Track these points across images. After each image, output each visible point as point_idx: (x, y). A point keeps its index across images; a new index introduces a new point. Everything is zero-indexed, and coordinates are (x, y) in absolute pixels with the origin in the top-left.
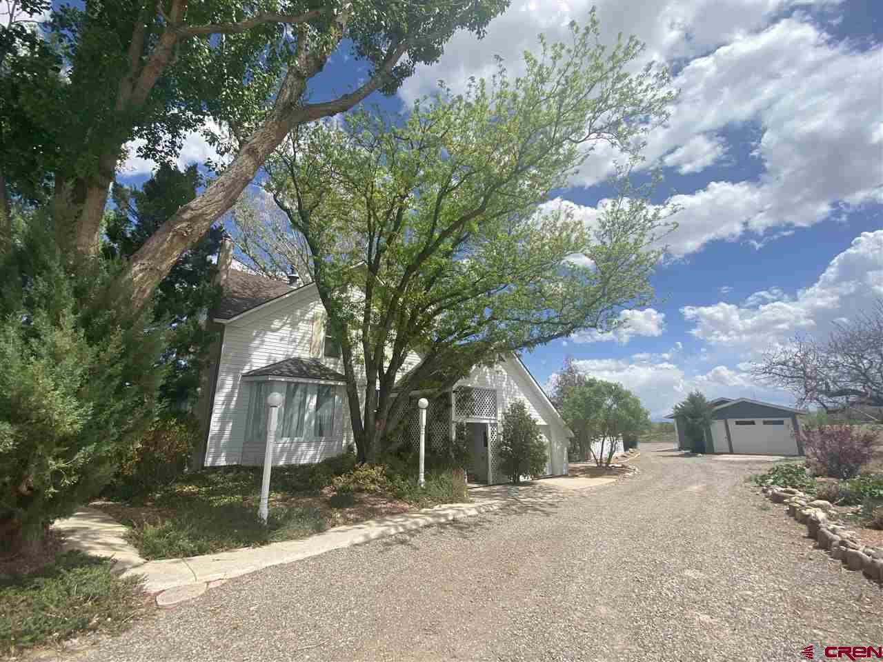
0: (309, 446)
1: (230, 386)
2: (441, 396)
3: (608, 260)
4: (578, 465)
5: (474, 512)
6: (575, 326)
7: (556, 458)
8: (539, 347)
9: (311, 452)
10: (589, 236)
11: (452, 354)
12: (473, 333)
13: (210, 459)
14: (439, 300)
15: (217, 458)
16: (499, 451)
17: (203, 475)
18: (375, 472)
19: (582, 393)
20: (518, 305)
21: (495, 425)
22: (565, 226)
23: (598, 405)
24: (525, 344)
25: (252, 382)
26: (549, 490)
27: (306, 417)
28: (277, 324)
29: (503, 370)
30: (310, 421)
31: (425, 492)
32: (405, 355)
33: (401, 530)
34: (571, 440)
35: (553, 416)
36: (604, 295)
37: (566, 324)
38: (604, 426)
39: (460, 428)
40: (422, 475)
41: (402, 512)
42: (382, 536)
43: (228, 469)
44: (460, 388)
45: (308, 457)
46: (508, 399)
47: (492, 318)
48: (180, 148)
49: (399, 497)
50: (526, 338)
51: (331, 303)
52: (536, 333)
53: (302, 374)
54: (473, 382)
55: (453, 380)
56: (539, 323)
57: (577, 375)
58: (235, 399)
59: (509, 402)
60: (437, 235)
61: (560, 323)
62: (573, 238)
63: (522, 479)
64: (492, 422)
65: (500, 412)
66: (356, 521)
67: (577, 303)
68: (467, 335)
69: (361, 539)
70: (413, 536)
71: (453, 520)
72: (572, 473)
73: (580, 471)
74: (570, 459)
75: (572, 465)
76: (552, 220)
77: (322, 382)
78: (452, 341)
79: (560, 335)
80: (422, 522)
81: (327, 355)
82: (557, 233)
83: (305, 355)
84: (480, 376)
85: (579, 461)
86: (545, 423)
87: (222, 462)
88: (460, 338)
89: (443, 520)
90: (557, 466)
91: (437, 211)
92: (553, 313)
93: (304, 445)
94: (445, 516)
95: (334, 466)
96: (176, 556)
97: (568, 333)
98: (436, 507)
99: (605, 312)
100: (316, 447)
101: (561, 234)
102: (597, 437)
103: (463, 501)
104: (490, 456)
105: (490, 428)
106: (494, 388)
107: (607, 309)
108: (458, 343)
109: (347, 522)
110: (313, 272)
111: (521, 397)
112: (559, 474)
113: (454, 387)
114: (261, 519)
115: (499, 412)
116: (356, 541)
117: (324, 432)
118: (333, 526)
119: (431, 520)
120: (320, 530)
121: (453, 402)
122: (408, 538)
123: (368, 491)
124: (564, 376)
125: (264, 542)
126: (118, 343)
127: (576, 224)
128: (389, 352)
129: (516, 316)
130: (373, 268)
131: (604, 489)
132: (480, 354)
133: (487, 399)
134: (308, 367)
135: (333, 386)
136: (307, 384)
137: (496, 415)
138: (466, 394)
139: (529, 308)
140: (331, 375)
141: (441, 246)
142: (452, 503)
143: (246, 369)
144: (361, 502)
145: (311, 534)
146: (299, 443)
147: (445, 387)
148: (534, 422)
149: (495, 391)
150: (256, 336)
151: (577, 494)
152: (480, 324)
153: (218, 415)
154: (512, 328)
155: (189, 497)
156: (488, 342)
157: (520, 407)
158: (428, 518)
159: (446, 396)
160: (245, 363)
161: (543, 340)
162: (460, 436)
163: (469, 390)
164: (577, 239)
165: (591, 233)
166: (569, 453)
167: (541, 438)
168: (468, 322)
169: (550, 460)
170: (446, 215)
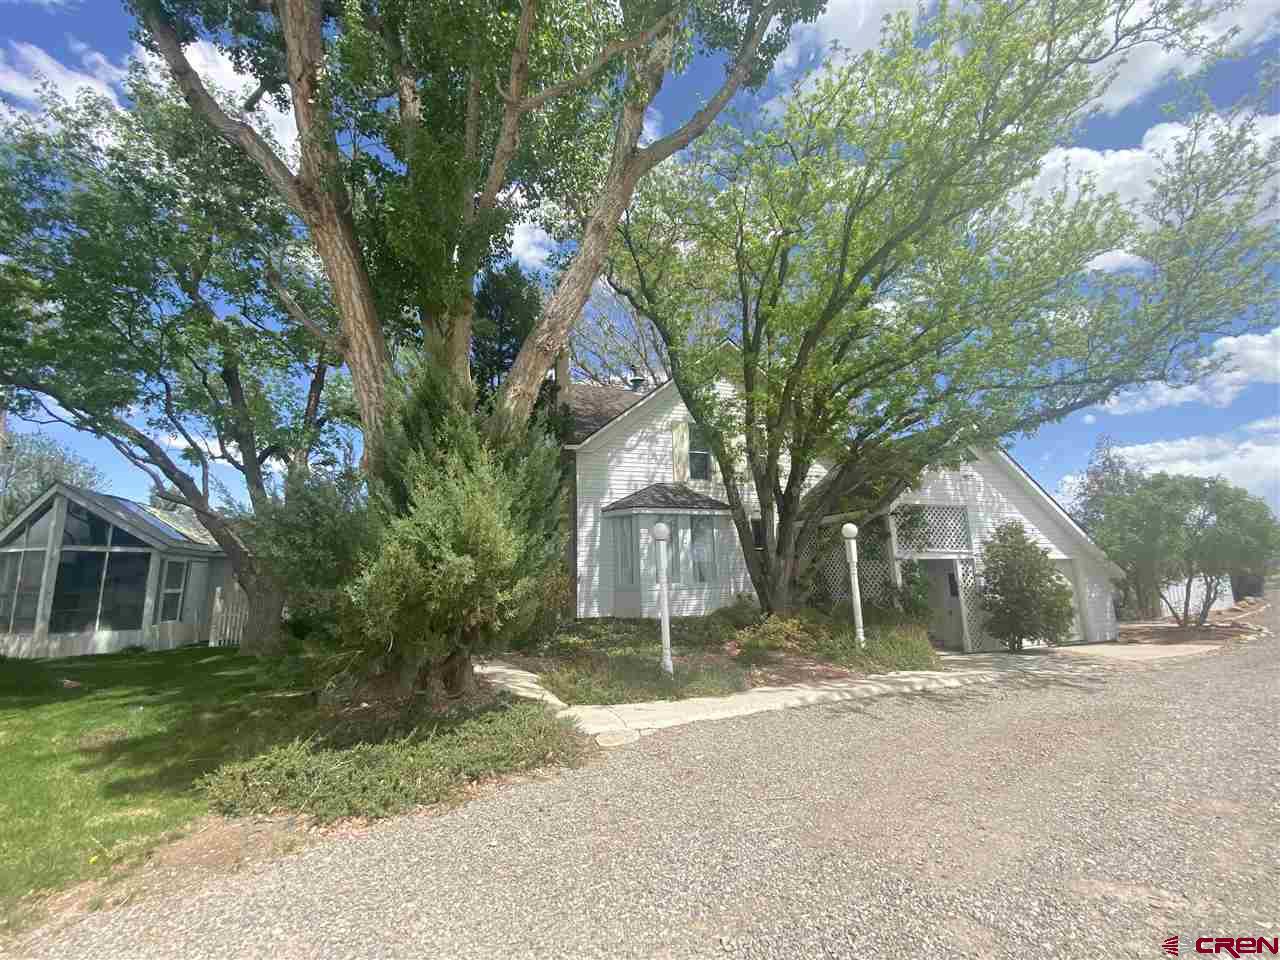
0: (691, 594)
1: (591, 524)
2: (872, 523)
3: (1179, 252)
4: (1136, 626)
5: (954, 683)
6: (1117, 383)
7: (1091, 613)
8: (1045, 427)
9: (694, 603)
10: (1135, 216)
11: (886, 455)
12: (918, 419)
13: (582, 610)
14: (858, 375)
15: (589, 608)
16: (980, 601)
17: (582, 626)
18: (790, 626)
19: (1137, 501)
20: (998, 361)
21: (969, 561)
22: (1082, 209)
23: (1176, 520)
24: (1019, 425)
25: (614, 517)
26: (1084, 660)
27: (682, 556)
28: (632, 440)
29: (976, 474)
30: (686, 563)
31: (868, 653)
32: (809, 464)
33: (848, 697)
34: (1118, 585)
35: (1079, 543)
36: (1176, 319)
37: (1099, 382)
38: (1188, 556)
39: (909, 567)
40: (860, 631)
41: (840, 676)
42: (823, 701)
43: (606, 621)
44: (901, 507)
45: (691, 608)
46: (989, 520)
47: (950, 391)
48: (510, 246)
49: (830, 658)
50: (1019, 416)
51: (698, 406)
52: (1038, 403)
53: (669, 504)
54: (924, 497)
55: (891, 496)
56: (1044, 386)
57: (1123, 471)
58: (598, 539)
59: (990, 526)
60: (848, 276)
61: (1088, 380)
62: (1099, 227)
63: (1026, 644)
64: (963, 557)
65: (976, 541)
66: (781, 683)
67: (1120, 341)
68: (908, 423)
69: (797, 703)
70: (868, 704)
71: (924, 690)
72: (1129, 638)
73: (1141, 634)
74: (1119, 617)
75: (1123, 626)
76: (1049, 203)
77: (696, 512)
78: (886, 436)
79: (1085, 403)
80: (875, 690)
81: (694, 476)
82: (1064, 224)
83: (670, 479)
84: (938, 487)
85: (1139, 619)
86: (1064, 557)
87: (595, 613)
88: (896, 428)
89: (907, 690)
90: (1094, 626)
91: (846, 240)
92: (1070, 367)
93: (684, 592)
94: (910, 684)
95: (733, 617)
96: (594, 702)
97: (1104, 396)
98: (892, 674)
99: (1183, 348)
100: (699, 595)
101: (1072, 223)
102: (1174, 577)
103: (930, 668)
104: (965, 610)
105: (960, 567)
106: (962, 503)
107: (1186, 341)
108: (894, 437)
109: (769, 683)
110: (670, 368)
111: (1013, 514)
112: (1098, 639)
113: (893, 506)
114: (669, 672)
115: (974, 541)
116: (791, 704)
117: (707, 578)
118: (754, 686)
119: (889, 688)
120: (739, 688)
121: (893, 529)
122: (862, 706)
123: (784, 649)
124: (1094, 474)
125: (680, 697)
126: (524, 475)
127: (1103, 201)
128: (785, 462)
129: (997, 380)
130: (751, 347)
131: (1197, 660)
132: (935, 451)
133: (951, 523)
134: (675, 492)
135: (708, 517)
136: (677, 515)
137: (969, 547)
138: (912, 518)
139: (1023, 364)
140: (704, 501)
141: (858, 293)
142: (913, 669)
143: (606, 502)
144: (779, 662)
145: (730, 693)
146: (678, 590)
147: (879, 506)
148: (1044, 553)
149: (964, 508)
150: (612, 457)
151: (1142, 669)
152: (931, 401)
153: (584, 559)
154: (989, 402)
155: (576, 648)
156: (947, 430)
157: (1016, 531)
158: (885, 686)
159: (880, 521)
160: (602, 495)
161: (1052, 415)
162: (909, 580)
163: (918, 509)
164: (1108, 225)
165: (1138, 209)
166: (1115, 603)
167: (1059, 578)
168: (910, 402)
169: (1078, 617)
170: (863, 244)
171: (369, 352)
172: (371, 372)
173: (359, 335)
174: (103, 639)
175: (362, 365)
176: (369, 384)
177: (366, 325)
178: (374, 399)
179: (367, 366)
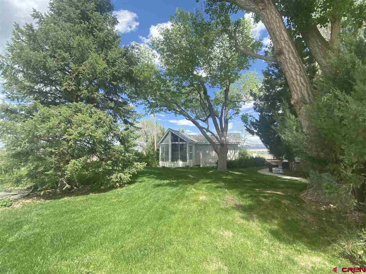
171: (292, 52)
172: (295, 61)
173: (287, 47)
174: (180, 164)
175: (290, 59)
176: (295, 66)
177: (289, 42)
178: (298, 72)
179: (292, 59)
